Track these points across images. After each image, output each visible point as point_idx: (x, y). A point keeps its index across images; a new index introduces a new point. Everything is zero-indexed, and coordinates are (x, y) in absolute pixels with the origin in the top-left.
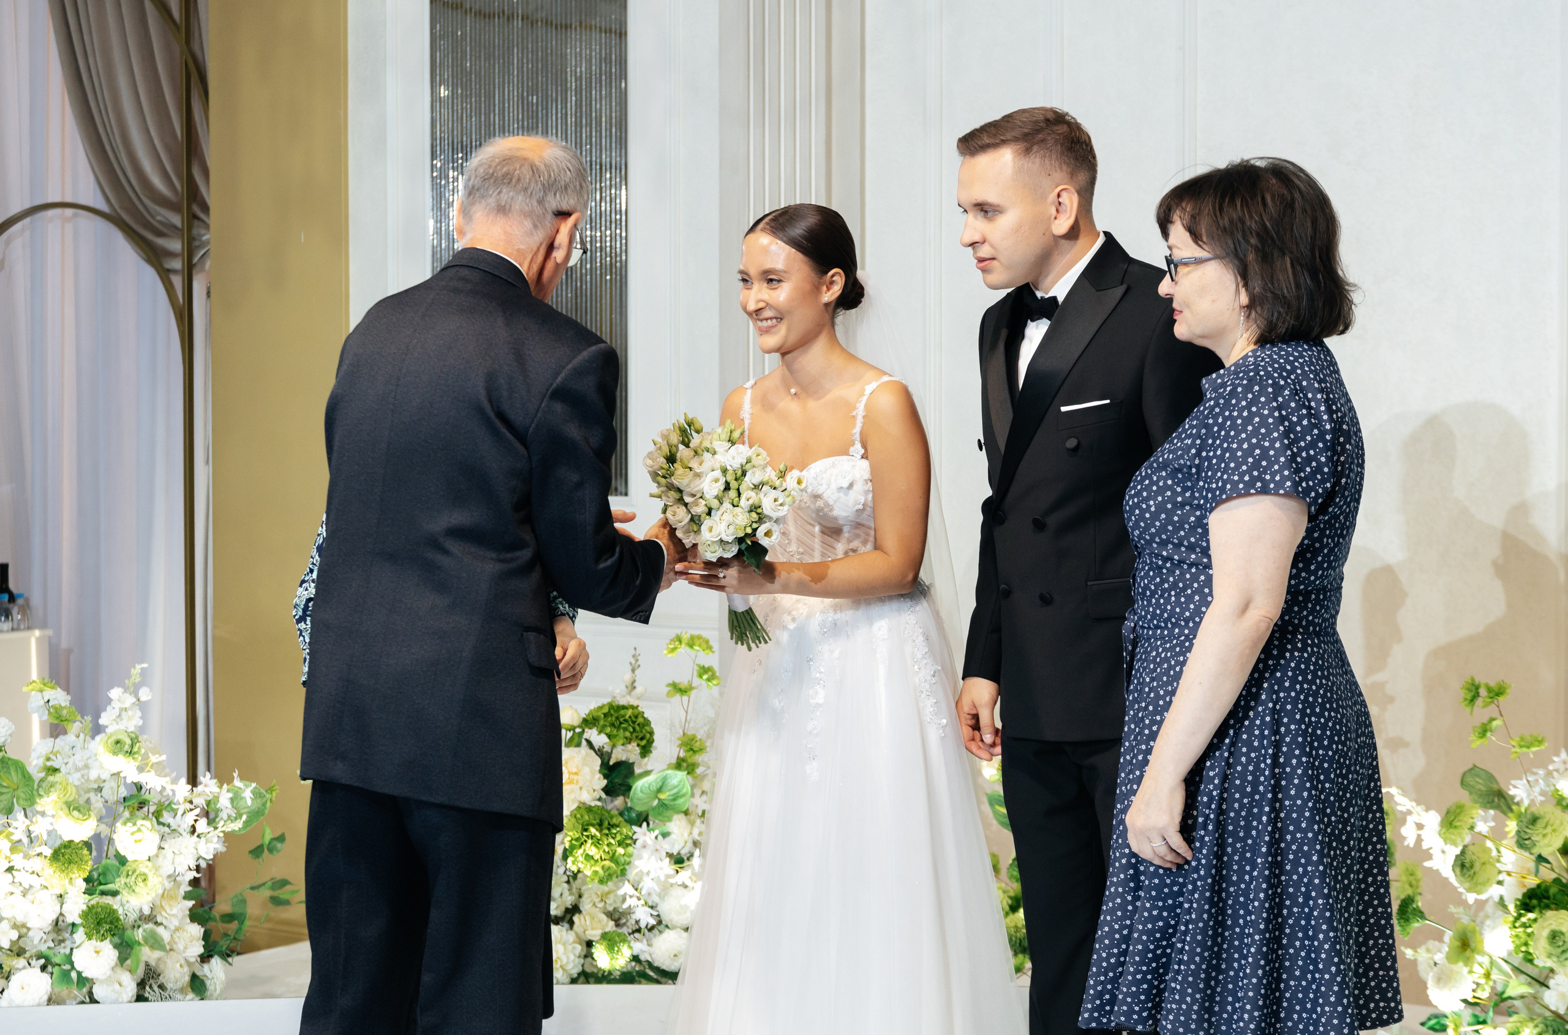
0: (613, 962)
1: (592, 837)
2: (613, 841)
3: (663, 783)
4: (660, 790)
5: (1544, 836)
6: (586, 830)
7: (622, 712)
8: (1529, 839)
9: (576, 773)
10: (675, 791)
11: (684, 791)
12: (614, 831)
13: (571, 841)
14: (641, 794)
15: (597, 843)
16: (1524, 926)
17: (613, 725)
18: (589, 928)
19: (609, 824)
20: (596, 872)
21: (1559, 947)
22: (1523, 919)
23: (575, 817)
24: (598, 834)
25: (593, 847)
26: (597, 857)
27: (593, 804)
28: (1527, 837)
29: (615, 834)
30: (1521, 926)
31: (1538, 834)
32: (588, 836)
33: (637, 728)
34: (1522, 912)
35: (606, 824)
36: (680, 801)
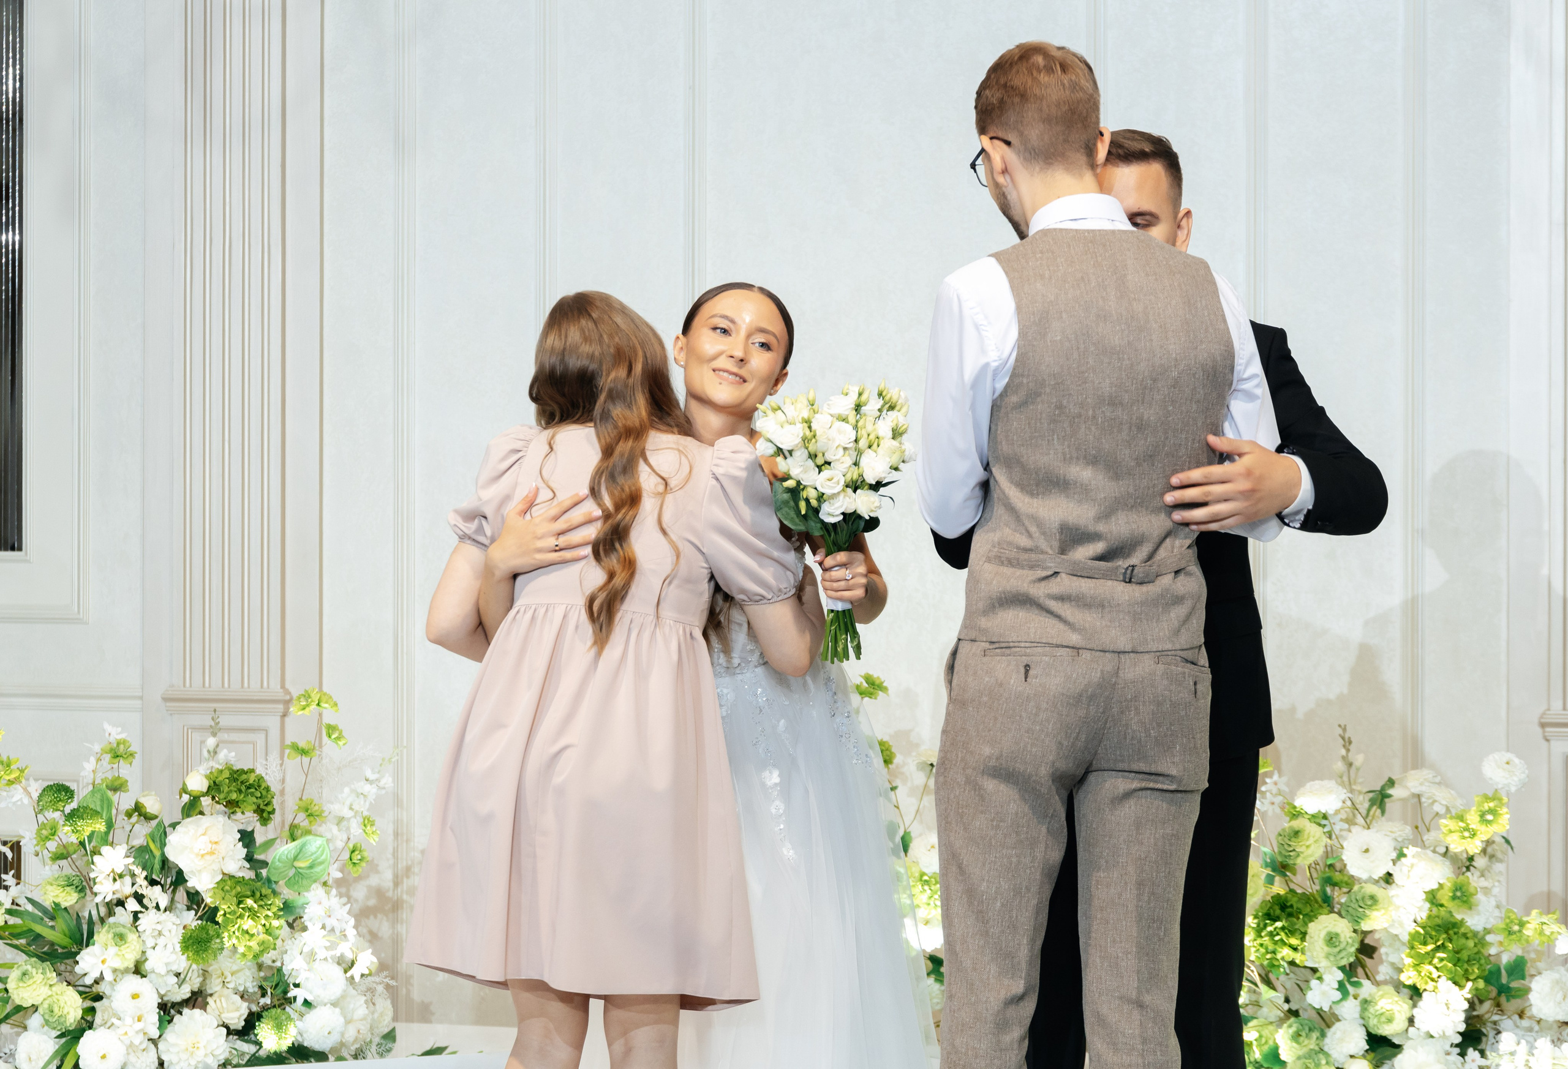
0: (281, 1042)
1: (250, 909)
2: (270, 913)
3: (301, 850)
4: (295, 858)
5: (1308, 847)
6: (240, 902)
7: (244, 777)
8: (1294, 850)
9: (216, 843)
10: (313, 857)
11: (323, 857)
12: (270, 902)
13: (225, 915)
14: (277, 863)
15: (254, 915)
16: (1271, 935)
17: (240, 791)
18: (226, 1011)
19: (261, 895)
20: (250, 948)
21: (1335, 947)
22: (1270, 929)
23: (222, 889)
24: (255, 906)
25: (250, 920)
26: (253, 931)
27: (241, 874)
28: (1291, 849)
29: (271, 904)
30: (1266, 935)
31: (1301, 846)
32: (243, 909)
33: (264, 793)
34: (1268, 921)
35: (258, 894)
36: (318, 869)
